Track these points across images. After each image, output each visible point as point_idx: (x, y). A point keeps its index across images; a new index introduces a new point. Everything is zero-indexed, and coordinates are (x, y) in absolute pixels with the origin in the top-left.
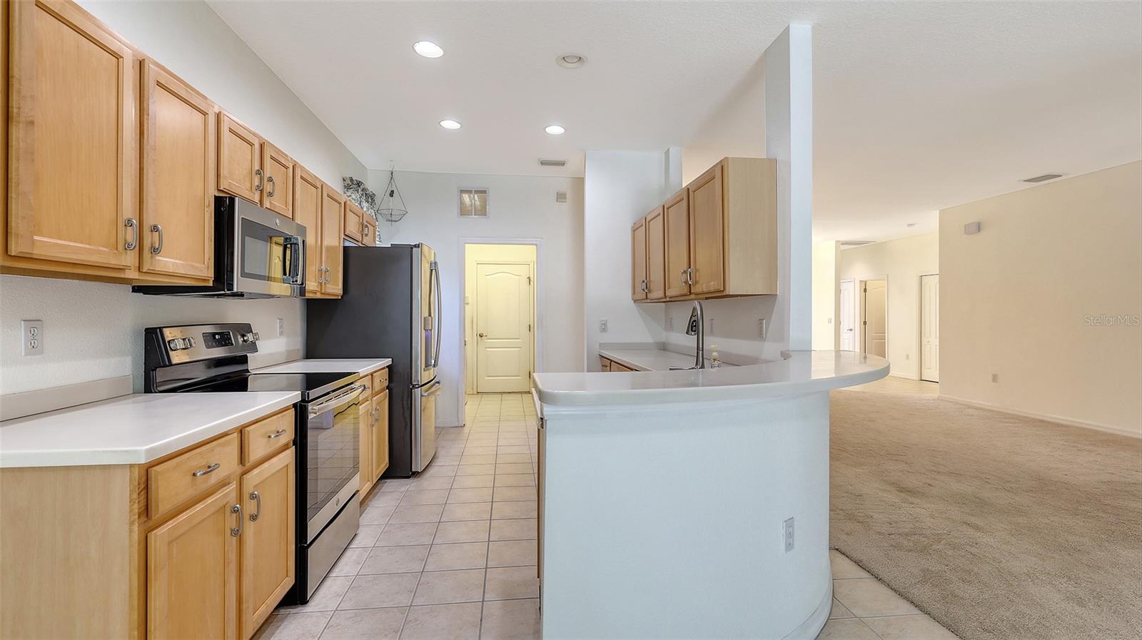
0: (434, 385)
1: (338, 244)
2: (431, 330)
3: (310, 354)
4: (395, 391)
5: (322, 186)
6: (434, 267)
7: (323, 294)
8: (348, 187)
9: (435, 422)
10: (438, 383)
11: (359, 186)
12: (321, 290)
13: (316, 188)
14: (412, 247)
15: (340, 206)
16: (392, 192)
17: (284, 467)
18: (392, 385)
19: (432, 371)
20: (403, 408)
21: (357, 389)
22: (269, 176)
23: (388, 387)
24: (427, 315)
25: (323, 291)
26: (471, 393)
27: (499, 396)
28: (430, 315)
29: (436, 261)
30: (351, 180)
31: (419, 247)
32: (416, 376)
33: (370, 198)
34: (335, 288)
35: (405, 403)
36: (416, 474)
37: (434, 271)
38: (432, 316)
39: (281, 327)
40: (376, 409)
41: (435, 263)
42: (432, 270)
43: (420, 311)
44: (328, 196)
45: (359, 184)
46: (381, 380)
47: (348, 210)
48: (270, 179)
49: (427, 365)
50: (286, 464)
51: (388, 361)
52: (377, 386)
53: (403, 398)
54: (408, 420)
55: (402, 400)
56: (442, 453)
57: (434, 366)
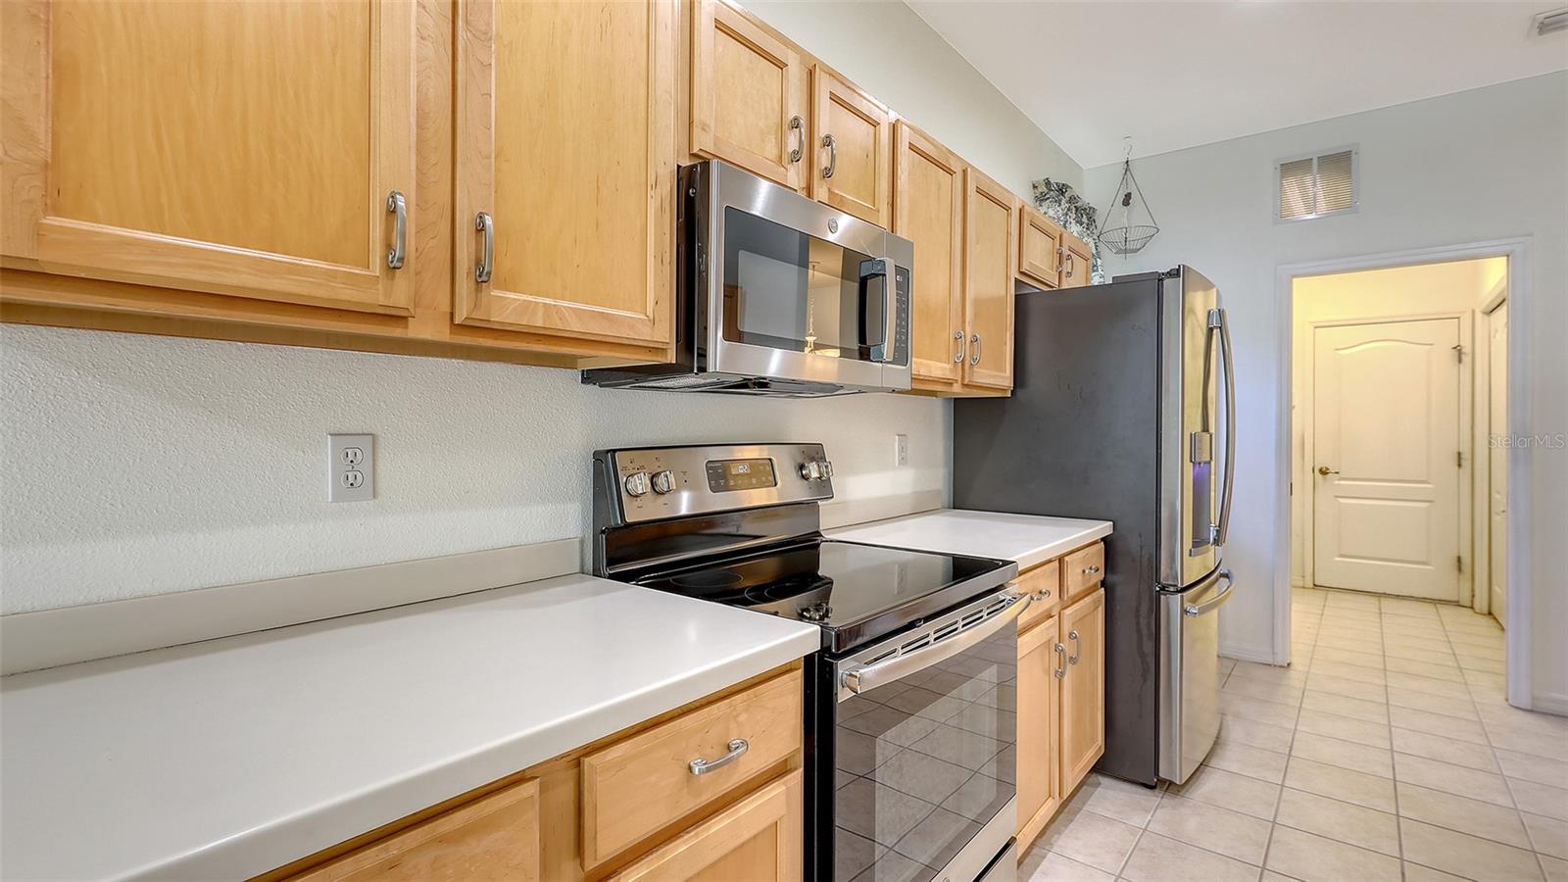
0: (1217, 580)
1: (1003, 292)
2: (1209, 463)
3: (962, 498)
4: (1119, 592)
5: (965, 172)
6: (1217, 326)
7: (967, 386)
8: (1041, 199)
9: (1220, 646)
10: (1226, 576)
11: (1063, 194)
12: (963, 378)
13: (950, 172)
14: (1160, 279)
15: (1009, 215)
16: (1128, 196)
17: (770, 827)
18: (1113, 579)
19: (1212, 553)
20: (1139, 631)
21: (1010, 603)
22: (823, 135)
23: (1103, 584)
24: (1198, 428)
25: (966, 382)
26: (1301, 584)
27: (1373, 601)
28: (1205, 429)
29: (1224, 307)
30: (1048, 183)
31: (1178, 275)
32: (1172, 566)
33: (1085, 215)
34: (996, 376)
35: (1143, 622)
36: (1168, 787)
37: (1216, 332)
38: (1212, 430)
39: (902, 449)
40: (1071, 634)
41: (1221, 313)
42: (1211, 330)
43: (1182, 419)
44: (979, 191)
45: (1062, 189)
46: (1085, 571)
47: (1026, 224)
48: (828, 142)
49: (1199, 542)
50: (770, 821)
51: (1104, 528)
52: (1075, 582)
53: (1138, 610)
54: (1151, 660)
55: (1137, 616)
56: (1235, 732)
57: (1217, 542)
